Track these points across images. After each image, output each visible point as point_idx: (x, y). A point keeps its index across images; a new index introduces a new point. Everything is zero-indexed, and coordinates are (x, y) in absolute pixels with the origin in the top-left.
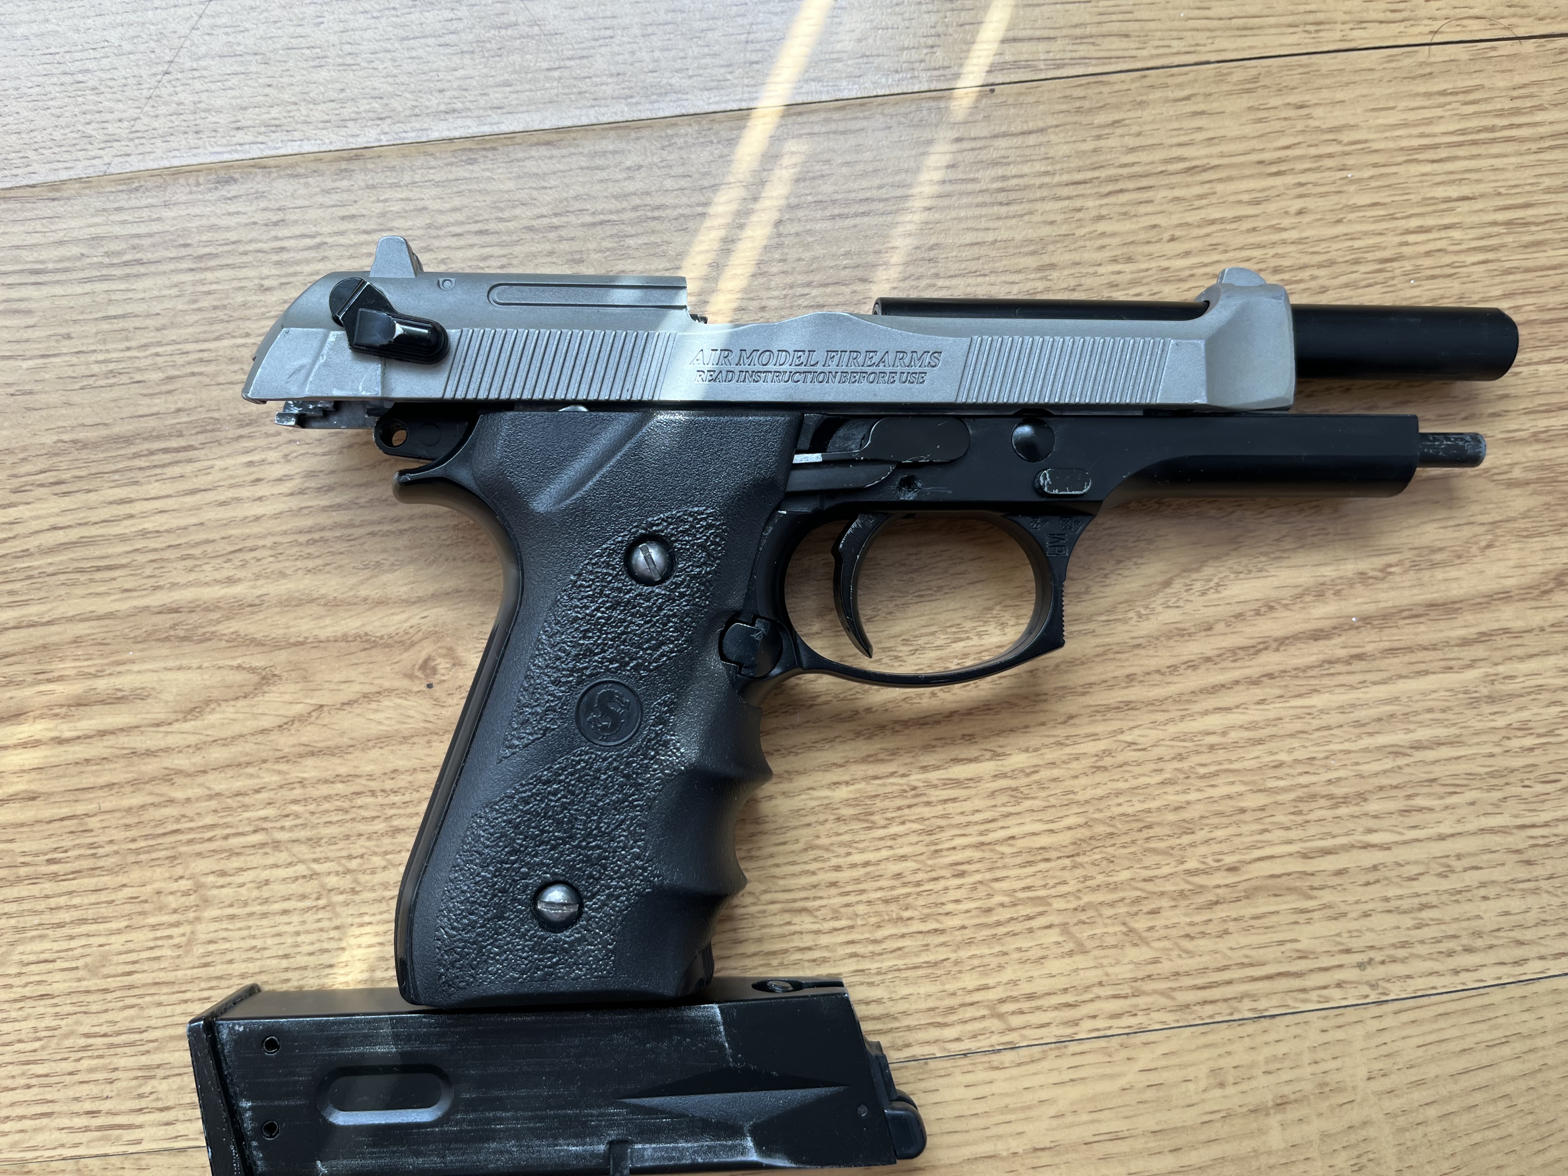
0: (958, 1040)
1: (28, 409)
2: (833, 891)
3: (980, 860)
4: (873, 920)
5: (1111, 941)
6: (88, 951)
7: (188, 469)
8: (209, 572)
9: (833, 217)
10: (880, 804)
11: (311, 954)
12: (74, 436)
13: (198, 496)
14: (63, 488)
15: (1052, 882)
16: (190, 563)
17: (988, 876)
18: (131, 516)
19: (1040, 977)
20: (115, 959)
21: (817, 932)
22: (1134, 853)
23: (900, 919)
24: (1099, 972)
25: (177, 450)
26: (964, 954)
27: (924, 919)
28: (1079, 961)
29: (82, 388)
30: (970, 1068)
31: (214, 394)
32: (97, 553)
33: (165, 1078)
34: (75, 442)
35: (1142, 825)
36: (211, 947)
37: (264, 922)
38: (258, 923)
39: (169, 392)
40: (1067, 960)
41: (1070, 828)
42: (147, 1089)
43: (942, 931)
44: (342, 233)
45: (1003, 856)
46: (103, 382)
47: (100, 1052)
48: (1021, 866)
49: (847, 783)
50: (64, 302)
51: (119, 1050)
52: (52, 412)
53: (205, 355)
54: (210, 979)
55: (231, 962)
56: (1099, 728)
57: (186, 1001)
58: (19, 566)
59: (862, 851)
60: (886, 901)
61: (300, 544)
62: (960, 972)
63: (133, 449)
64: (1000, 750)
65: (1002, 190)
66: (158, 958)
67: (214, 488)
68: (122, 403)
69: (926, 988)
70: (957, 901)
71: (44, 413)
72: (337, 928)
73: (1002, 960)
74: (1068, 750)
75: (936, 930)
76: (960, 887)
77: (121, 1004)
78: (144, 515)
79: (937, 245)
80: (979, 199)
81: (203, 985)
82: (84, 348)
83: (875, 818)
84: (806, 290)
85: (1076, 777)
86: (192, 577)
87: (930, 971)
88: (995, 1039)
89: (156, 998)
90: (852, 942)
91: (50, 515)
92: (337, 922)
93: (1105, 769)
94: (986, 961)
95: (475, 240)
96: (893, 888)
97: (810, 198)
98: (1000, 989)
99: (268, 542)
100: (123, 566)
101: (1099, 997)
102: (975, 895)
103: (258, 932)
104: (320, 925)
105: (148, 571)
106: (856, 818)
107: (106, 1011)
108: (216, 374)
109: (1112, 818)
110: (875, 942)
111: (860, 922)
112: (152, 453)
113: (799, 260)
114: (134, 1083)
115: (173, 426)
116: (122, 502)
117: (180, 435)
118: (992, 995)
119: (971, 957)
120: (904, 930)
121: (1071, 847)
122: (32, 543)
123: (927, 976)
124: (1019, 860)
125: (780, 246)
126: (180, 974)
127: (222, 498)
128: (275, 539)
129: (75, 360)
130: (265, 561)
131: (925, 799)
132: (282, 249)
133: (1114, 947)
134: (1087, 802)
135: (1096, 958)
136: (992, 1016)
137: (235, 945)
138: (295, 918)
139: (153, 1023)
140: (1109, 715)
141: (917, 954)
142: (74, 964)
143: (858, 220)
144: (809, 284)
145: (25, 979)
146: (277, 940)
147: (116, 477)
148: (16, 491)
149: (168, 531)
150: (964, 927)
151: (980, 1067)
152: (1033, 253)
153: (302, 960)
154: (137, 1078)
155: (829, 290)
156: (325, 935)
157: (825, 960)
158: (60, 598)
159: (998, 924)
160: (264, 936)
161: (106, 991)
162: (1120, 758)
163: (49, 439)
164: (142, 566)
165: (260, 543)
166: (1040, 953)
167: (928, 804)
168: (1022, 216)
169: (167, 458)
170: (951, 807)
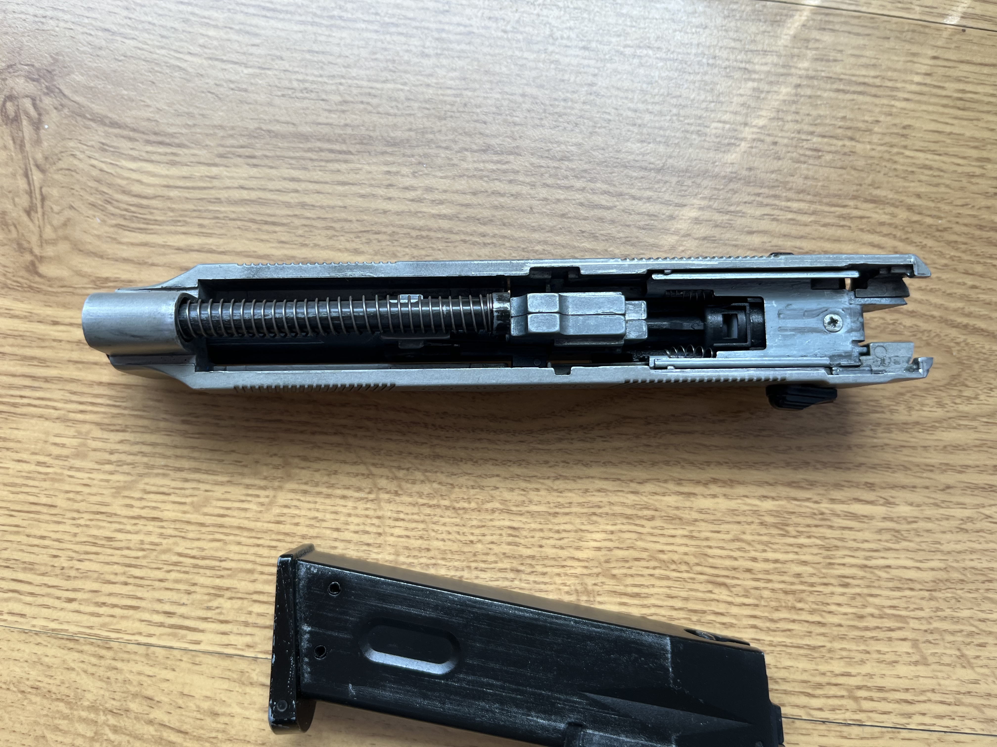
0: (821, 709)
1: (241, 102)
2: (748, 575)
3: (862, 578)
4: (773, 604)
5: (946, 660)
6: (196, 492)
7: (343, 167)
8: (342, 242)
9: (838, 91)
10: (795, 519)
11: (356, 532)
12: (269, 127)
13: (347, 187)
14: (254, 161)
15: (912, 606)
16: (331, 233)
17: (866, 591)
18: (297, 191)
19: (891, 676)
20: (215, 503)
21: (730, 603)
22: (976, 598)
23: (794, 608)
24: (934, 681)
25: (340, 152)
26: (837, 645)
27: (812, 612)
28: (921, 670)
29: (283, 96)
30: (826, 733)
31: (375, 119)
32: (268, 211)
33: (231, 598)
34: (269, 131)
35: (985, 578)
36: (286, 511)
37: (328, 501)
38: (322, 500)
39: (343, 112)
40: (913, 668)
41: (933, 569)
42: (214, 604)
43: (823, 624)
44: (486, 28)
45: (879, 578)
46: (299, 95)
47: (187, 569)
48: (892, 589)
49: (773, 498)
50: (283, 34)
51: (201, 571)
52: (259, 107)
53: (373, 91)
54: (279, 533)
55: (297, 524)
56: (967, 500)
57: (258, 546)
58: (211, 208)
59: (775, 551)
60: (786, 592)
61: (412, 237)
62: (831, 658)
63: (309, 145)
64: (892, 500)
65: (961, 99)
66: (245, 510)
67: (360, 184)
68: (307, 112)
69: (803, 664)
70: (839, 605)
71: (251, 106)
72: (379, 517)
73: (865, 656)
74: (942, 511)
75: (819, 623)
76: (843, 594)
77: (211, 537)
78: (306, 192)
79: (909, 126)
80: (945, 101)
81: (274, 537)
82: (290, 69)
83: (790, 529)
84: (809, 138)
85: (944, 532)
86: (330, 242)
87: (809, 652)
88: (848, 716)
89: (238, 539)
90: (755, 617)
91: (241, 178)
92: (380, 513)
93: (966, 531)
94: (852, 654)
95: (581, 53)
96: (792, 584)
97: (823, 74)
98: (859, 678)
99: (389, 230)
100: (283, 225)
101: (930, 701)
102: (853, 603)
103: (321, 507)
104: (367, 513)
105: (300, 232)
106: (775, 526)
107: (199, 539)
108: (378, 106)
109: (965, 569)
110: (772, 620)
111: (763, 603)
112: (321, 150)
113: (808, 115)
114: (206, 597)
115: (340, 135)
116: (293, 180)
117: (344, 142)
118: (853, 681)
119: (841, 649)
120: (796, 617)
121: (932, 584)
122: (223, 195)
123: (806, 656)
124: (891, 584)
125: (794, 102)
126: (259, 525)
127: (363, 192)
128: (395, 229)
129: (282, 75)
130: (384, 244)
131: (829, 523)
132: (443, 30)
133: (949, 665)
134: (949, 553)
135: (934, 671)
136: (850, 697)
137: (303, 513)
138: (350, 504)
139: (231, 556)
140: (976, 492)
141: (802, 637)
142: (183, 500)
143: (855, 96)
144: (812, 133)
145: (144, 503)
146: (333, 516)
147: (293, 162)
148: (221, 156)
149: (322, 207)
150: (840, 625)
151: (833, 734)
152: (976, 148)
153: (347, 535)
154: (209, 594)
155: (826, 140)
156: (369, 521)
157: (732, 625)
158: (234, 237)
159: (867, 629)
160: (325, 511)
161: (202, 525)
162: (978, 526)
163: (252, 125)
164: (297, 228)
165: (384, 229)
166: (894, 658)
167: (831, 527)
168: (972, 120)
169: (332, 156)
170: (847, 534)
